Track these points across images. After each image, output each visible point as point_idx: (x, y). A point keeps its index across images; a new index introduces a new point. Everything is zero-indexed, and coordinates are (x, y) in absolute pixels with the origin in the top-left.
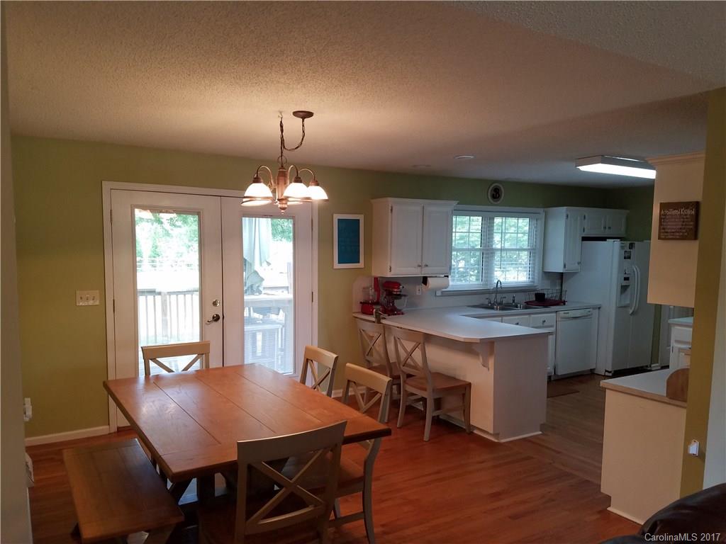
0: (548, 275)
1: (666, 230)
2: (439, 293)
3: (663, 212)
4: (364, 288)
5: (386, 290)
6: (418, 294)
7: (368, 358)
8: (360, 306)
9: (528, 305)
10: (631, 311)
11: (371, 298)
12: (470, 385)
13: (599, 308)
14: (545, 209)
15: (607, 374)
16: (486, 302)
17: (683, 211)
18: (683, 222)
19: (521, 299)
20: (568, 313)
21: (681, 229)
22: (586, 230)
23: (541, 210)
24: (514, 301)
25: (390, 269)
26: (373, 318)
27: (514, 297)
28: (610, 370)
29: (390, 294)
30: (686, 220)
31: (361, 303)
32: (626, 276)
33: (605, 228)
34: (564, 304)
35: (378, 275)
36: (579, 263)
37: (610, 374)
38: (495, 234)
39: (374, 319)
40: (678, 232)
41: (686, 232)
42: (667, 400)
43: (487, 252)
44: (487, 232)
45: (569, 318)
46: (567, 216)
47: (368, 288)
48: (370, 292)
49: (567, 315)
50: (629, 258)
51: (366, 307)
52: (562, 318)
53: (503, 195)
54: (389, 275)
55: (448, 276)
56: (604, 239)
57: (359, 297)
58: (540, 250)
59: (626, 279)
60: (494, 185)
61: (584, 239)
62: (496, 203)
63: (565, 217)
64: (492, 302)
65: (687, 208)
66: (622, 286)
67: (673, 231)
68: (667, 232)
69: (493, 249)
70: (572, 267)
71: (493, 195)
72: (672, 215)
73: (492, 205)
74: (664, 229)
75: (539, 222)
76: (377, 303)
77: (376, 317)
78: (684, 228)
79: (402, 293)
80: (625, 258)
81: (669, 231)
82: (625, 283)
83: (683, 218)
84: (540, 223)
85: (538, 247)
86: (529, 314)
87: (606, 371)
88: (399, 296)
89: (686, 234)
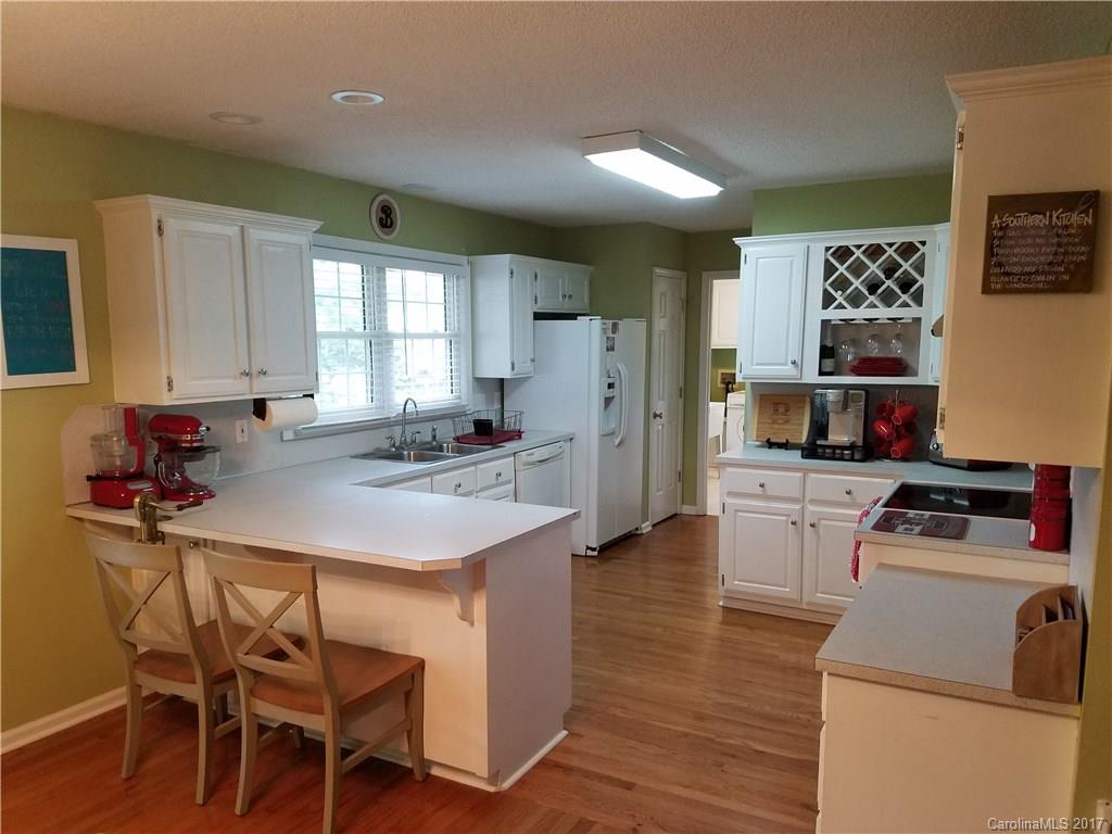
0: (481, 383)
1: (1008, 269)
2: (289, 435)
3: (996, 221)
4: (95, 438)
5: (159, 439)
6: (239, 440)
7: (129, 636)
8: (87, 485)
9: (463, 444)
10: (617, 441)
11: (118, 463)
12: (420, 665)
13: (571, 439)
14: (471, 258)
15: (590, 553)
16: (386, 445)
17: (1059, 217)
18: (1059, 245)
19: (446, 432)
20: (532, 454)
21: (1050, 264)
22: (539, 300)
23: (464, 259)
24: (434, 437)
25: (170, 384)
26: (130, 519)
27: (434, 430)
28: (594, 546)
29: (170, 447)
30: (1065, 240)
31: (89, 478)
32: (611, 381)
33: (564, 296)
34: (520, 437)
35: (135, 400)
36: (533, 360)
37: (595, 553)
38: (388, 303)
39: (135, 523)
40: (1044, 273)
41: (1067, 271)
42: (1012, 699)
43: (378, 340)
44: (374, 299)
45: (533, 463)
46: (512, 273)
47: (107, 437)
48: (116, 448)
49: (531, 459)
50: (613, 349)
51: (107, 488)
52: (525, 464)
53: (399, 222)
54: (166, 400)
55: (312, 396)
56: (572, 316)
57: (80, 460)
58: (467, 337)
59: (611, 386)
60: (381, 198)
61: (538, 316)
62: (386, 237)
63: (508, 274)
64: (397, 444)
65: (1071, 210)
66: (606, 399)
67: (1027, 269)
68: (1007, 274)
69: (387, 334)
70: (525, 367)
71: (381, 219)
72: (1024, 228)
73: (382, 241)
74: (1000, 265)
75: (462, 281)
76: (139, 475)
77: (144, 518)
78: (1060, 264)
79: (205, 444)
80: (608, 350)
81: (1017, 269)
82: (610, 393)
83: (1058, 236)
84: (465, 283)
85: (463, 330)
86: (475, 464)
87: (588, 548)
88: (198, 452)
89: (1066, 277)
